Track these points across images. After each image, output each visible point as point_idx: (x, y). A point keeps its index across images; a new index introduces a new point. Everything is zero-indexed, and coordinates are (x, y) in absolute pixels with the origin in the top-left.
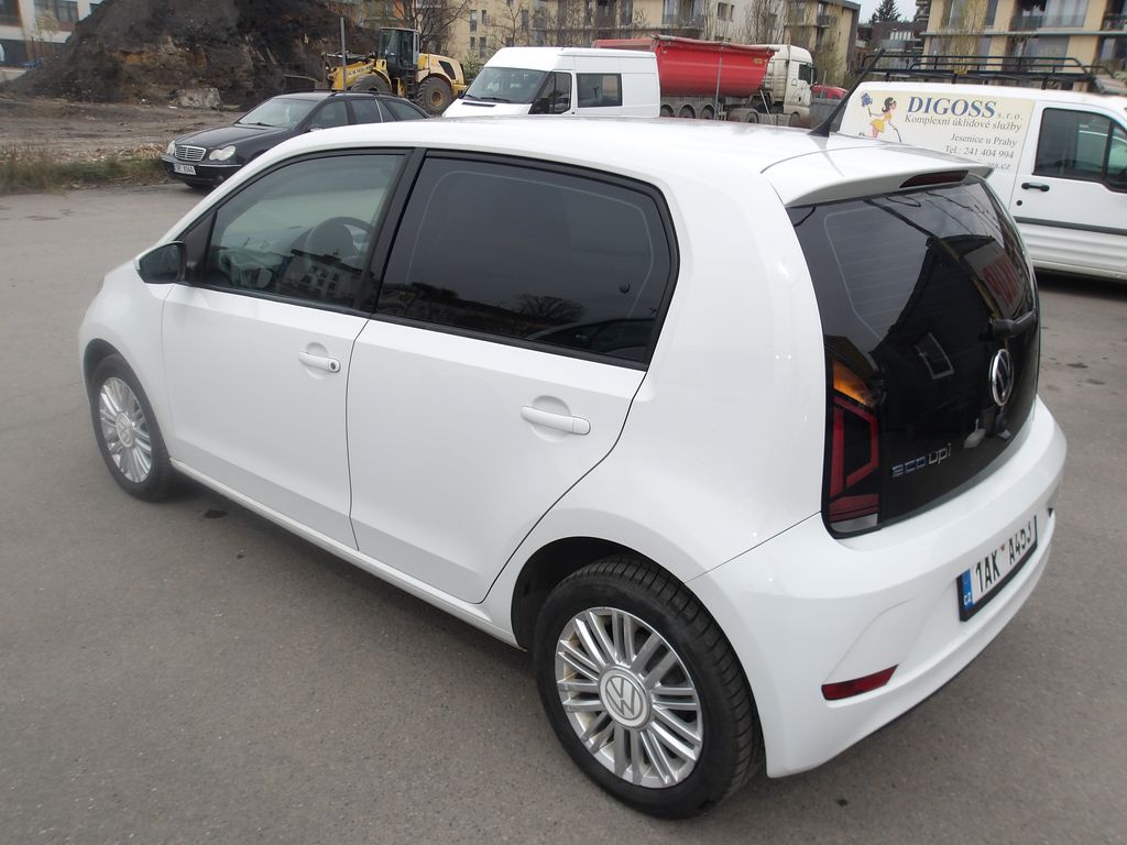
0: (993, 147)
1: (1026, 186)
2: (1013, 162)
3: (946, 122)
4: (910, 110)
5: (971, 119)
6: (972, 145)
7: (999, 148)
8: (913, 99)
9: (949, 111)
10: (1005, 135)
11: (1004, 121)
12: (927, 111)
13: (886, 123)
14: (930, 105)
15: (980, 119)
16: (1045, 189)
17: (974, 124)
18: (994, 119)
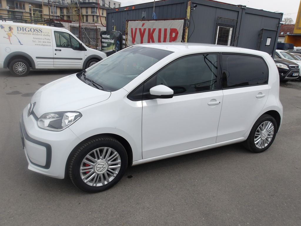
0: (45, 41)
1: (56, 50)
2: (51, 44)
3: (30, 34)
4: (18, 30)
5: (37, 33)
6: (39, 40)
7: (47, 41)
8: (18, 27)
9: (30, 31)
10: (47, 37)
11: (46, 34)
12: (23, 31)
13: (12, 34)
14: (24, 29)
15: (39, 33)
16: (60, 50)
17: (38, 35)
18: (43, 33)
